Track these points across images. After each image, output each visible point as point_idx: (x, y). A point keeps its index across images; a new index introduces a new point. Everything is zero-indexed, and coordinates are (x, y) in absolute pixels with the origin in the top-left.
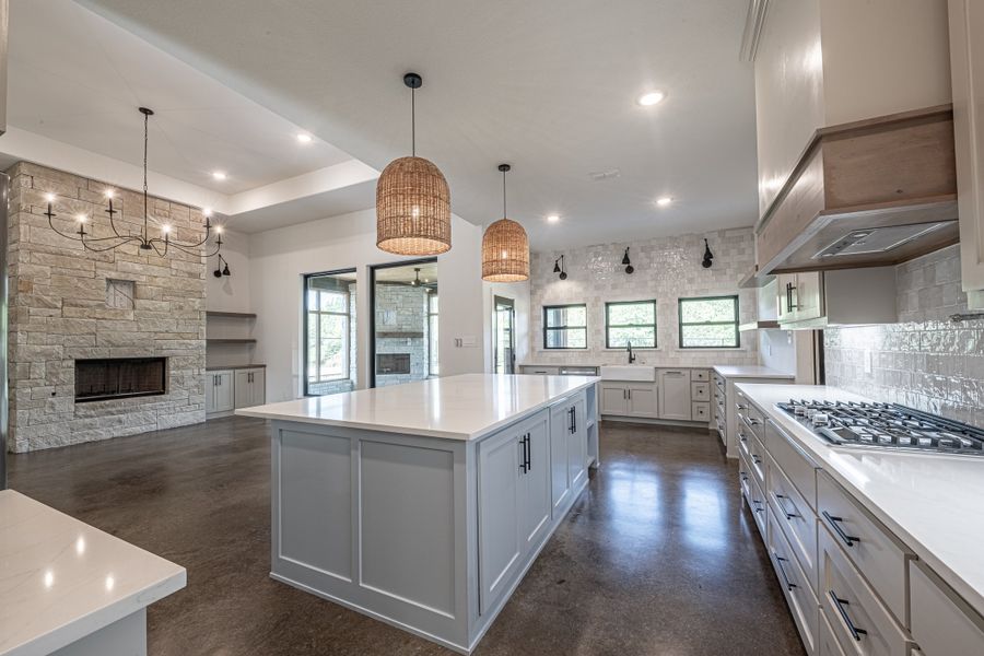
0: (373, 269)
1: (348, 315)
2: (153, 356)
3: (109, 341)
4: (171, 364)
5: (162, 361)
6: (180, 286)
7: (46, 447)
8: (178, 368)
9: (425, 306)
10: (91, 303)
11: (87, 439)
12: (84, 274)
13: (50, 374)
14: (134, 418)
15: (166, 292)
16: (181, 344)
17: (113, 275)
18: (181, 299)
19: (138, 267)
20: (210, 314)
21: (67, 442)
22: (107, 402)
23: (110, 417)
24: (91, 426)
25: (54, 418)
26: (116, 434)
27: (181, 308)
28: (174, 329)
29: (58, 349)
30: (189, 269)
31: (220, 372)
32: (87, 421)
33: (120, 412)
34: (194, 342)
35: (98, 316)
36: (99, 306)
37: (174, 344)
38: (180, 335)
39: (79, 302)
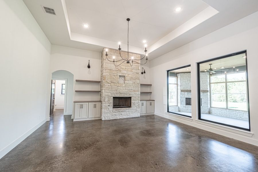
0: (198, 64)
1: (177, 84)
2: (128, 96)
3: (120, 92)
4: (132, 99)
5: (130, 98)
6: (134, 76)
7: (107, 119)
8: (134, 100)
9: (208, 80)
10: (116, 82)
11: (115, 118)
12: (115, 74)
13: (108, 101)
14: (124, 114)
15: (131, 78)
16: (134, 93)
17: (121, 74)
18: (135, 80)
19: (126, 72)
20: (141, 85)
21: (111, 119)
22: (119, 109)
23: (119, 113)
24: (116, 115)
25: (109, 112)
26: (121, 118)
27: (135, 83)
28: (133, 89)
29: (110, 94)
30: (136, 72)
32: (115, 113)
33: (122, 112)
34: (137, 93)
35: (117, 85)
36: (118, 83)
37: (133, 93)
38: (134, 91)
39: (114, 82)
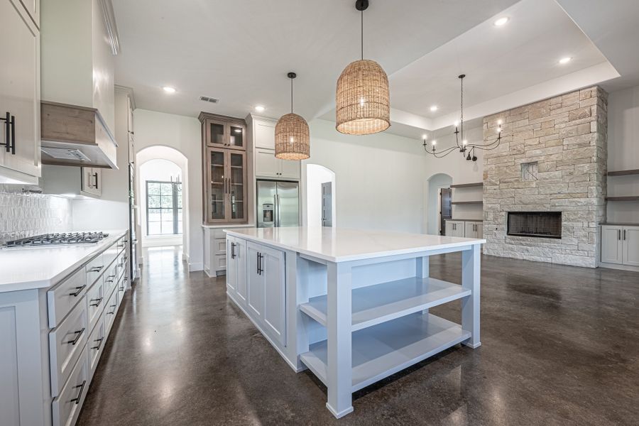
2: (549, 210)
3: (520, 201)
4: (563, 217)
5: (558, 215)
6: (570, 157)
7: (493, 255)
8: (568, 220)
10: (512, 180)
11: (511, 256)
12: (509, 164)
13: (495, 219)
14: (538, 252)
15: (558, 164)
16: (571, 202)
17: (524, 161)
18: (573, 167)
19: (538, 152)
21: (502, 255)
22: (520, 237)
23: (522, 247)
24: (512, 250)
25: (496, 241)
26: (525, 258)
27: (571, 174)
28: (565, 190)
29: (498, 206)
30: (578, 141)
31: (626, 228)
32: (510, 246)
33: (527, 245)
34: (582, 200)
35: (515, 187)
36: (516, 181)
37: (566, 202)
38: (571, 195)
39: (506, 180)
